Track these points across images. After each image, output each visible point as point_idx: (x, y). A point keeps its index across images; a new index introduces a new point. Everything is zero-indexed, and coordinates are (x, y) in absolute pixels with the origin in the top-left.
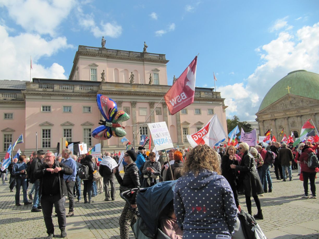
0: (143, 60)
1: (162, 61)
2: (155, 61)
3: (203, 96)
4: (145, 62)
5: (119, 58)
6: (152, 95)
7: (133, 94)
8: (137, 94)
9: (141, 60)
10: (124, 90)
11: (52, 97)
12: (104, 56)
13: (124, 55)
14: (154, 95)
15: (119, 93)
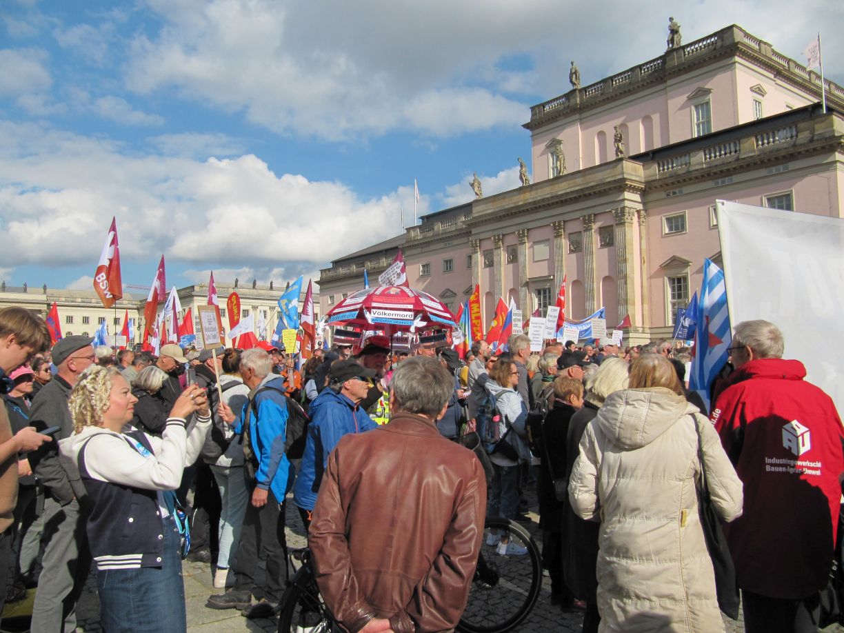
0: (662, 79)
1: (715, 56)
2: (695, 64)
3: (749, 153)
4: (669, 82)
5: (604, 100)
6: (553, 203)
7: (516, 213)
8: (523, 211)
9: (657, 79)
10: (507, 207)
11: (432, 247)
12: (571, 111)
13: (619, 87)
14: (557, 202)
15: (493, 218)
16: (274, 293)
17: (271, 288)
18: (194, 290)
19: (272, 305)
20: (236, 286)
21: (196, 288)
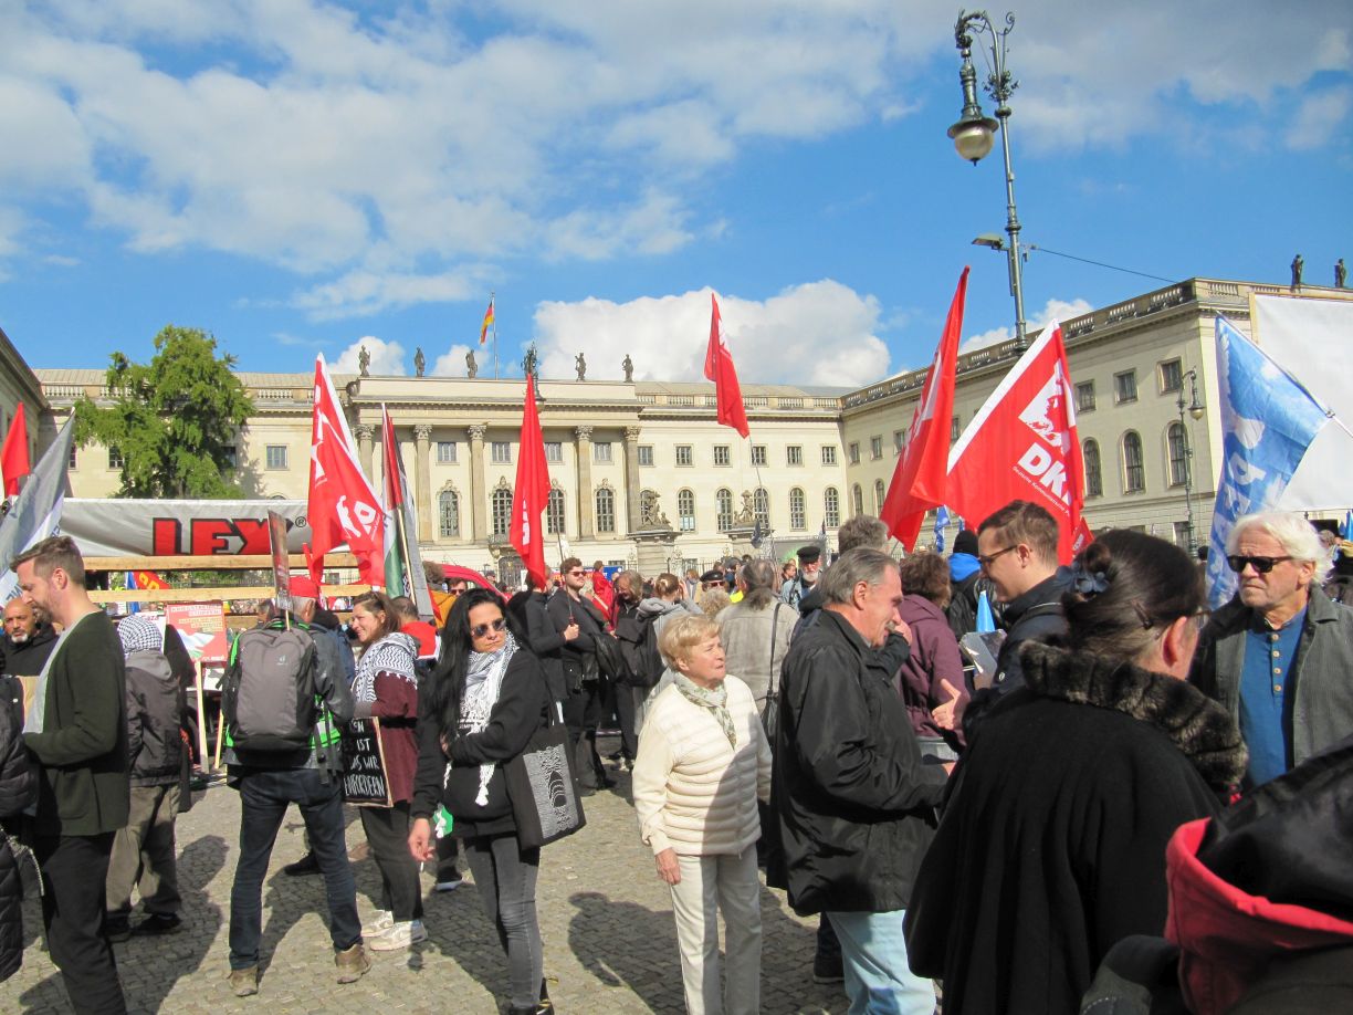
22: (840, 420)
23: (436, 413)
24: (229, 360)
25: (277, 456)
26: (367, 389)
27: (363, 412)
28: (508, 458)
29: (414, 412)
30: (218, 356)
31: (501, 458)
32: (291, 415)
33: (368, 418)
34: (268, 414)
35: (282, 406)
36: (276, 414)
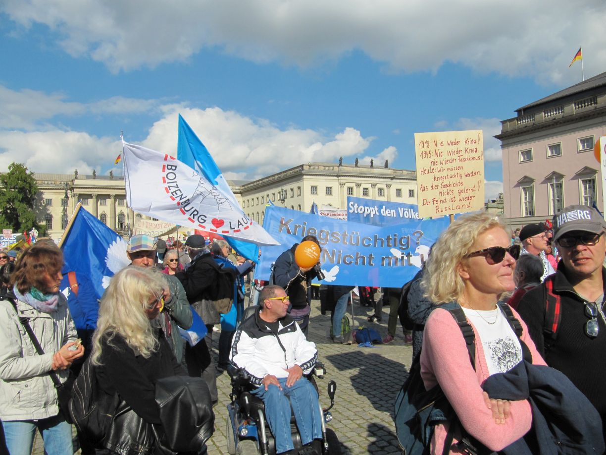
16: (375, 171)
17: (372, 166)
18: (303, 169)
19: (373, 183)
20: (340, 164)
21: (305, 167)
22: (241, 193)
23: (99, 190)
24: (32, 173)
25: (49, 202)
26: (77, 182)
27: (75, 189)
28: (123, 204)
29: (92, 190)
30: (28, 172)
31: (121, 204)
32: (53, 189)
33: (77, 191)
34: (46, 189)
35: (51, 186)
36: (49, 189)
